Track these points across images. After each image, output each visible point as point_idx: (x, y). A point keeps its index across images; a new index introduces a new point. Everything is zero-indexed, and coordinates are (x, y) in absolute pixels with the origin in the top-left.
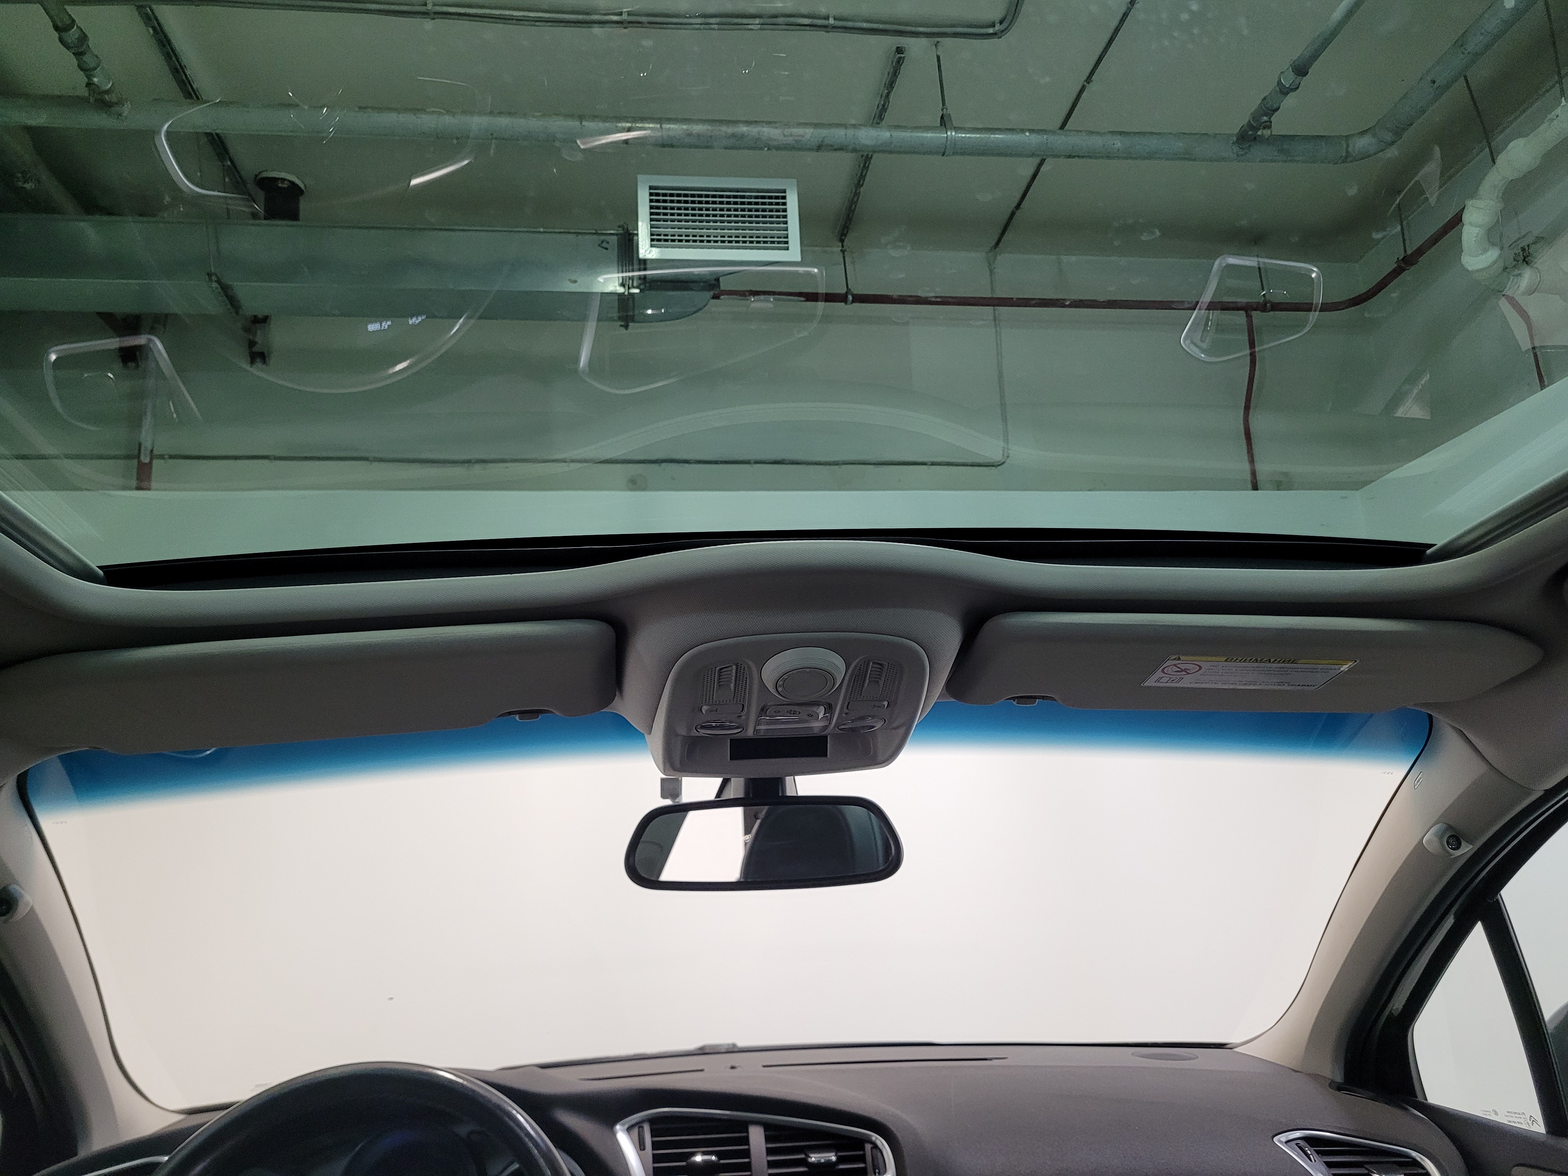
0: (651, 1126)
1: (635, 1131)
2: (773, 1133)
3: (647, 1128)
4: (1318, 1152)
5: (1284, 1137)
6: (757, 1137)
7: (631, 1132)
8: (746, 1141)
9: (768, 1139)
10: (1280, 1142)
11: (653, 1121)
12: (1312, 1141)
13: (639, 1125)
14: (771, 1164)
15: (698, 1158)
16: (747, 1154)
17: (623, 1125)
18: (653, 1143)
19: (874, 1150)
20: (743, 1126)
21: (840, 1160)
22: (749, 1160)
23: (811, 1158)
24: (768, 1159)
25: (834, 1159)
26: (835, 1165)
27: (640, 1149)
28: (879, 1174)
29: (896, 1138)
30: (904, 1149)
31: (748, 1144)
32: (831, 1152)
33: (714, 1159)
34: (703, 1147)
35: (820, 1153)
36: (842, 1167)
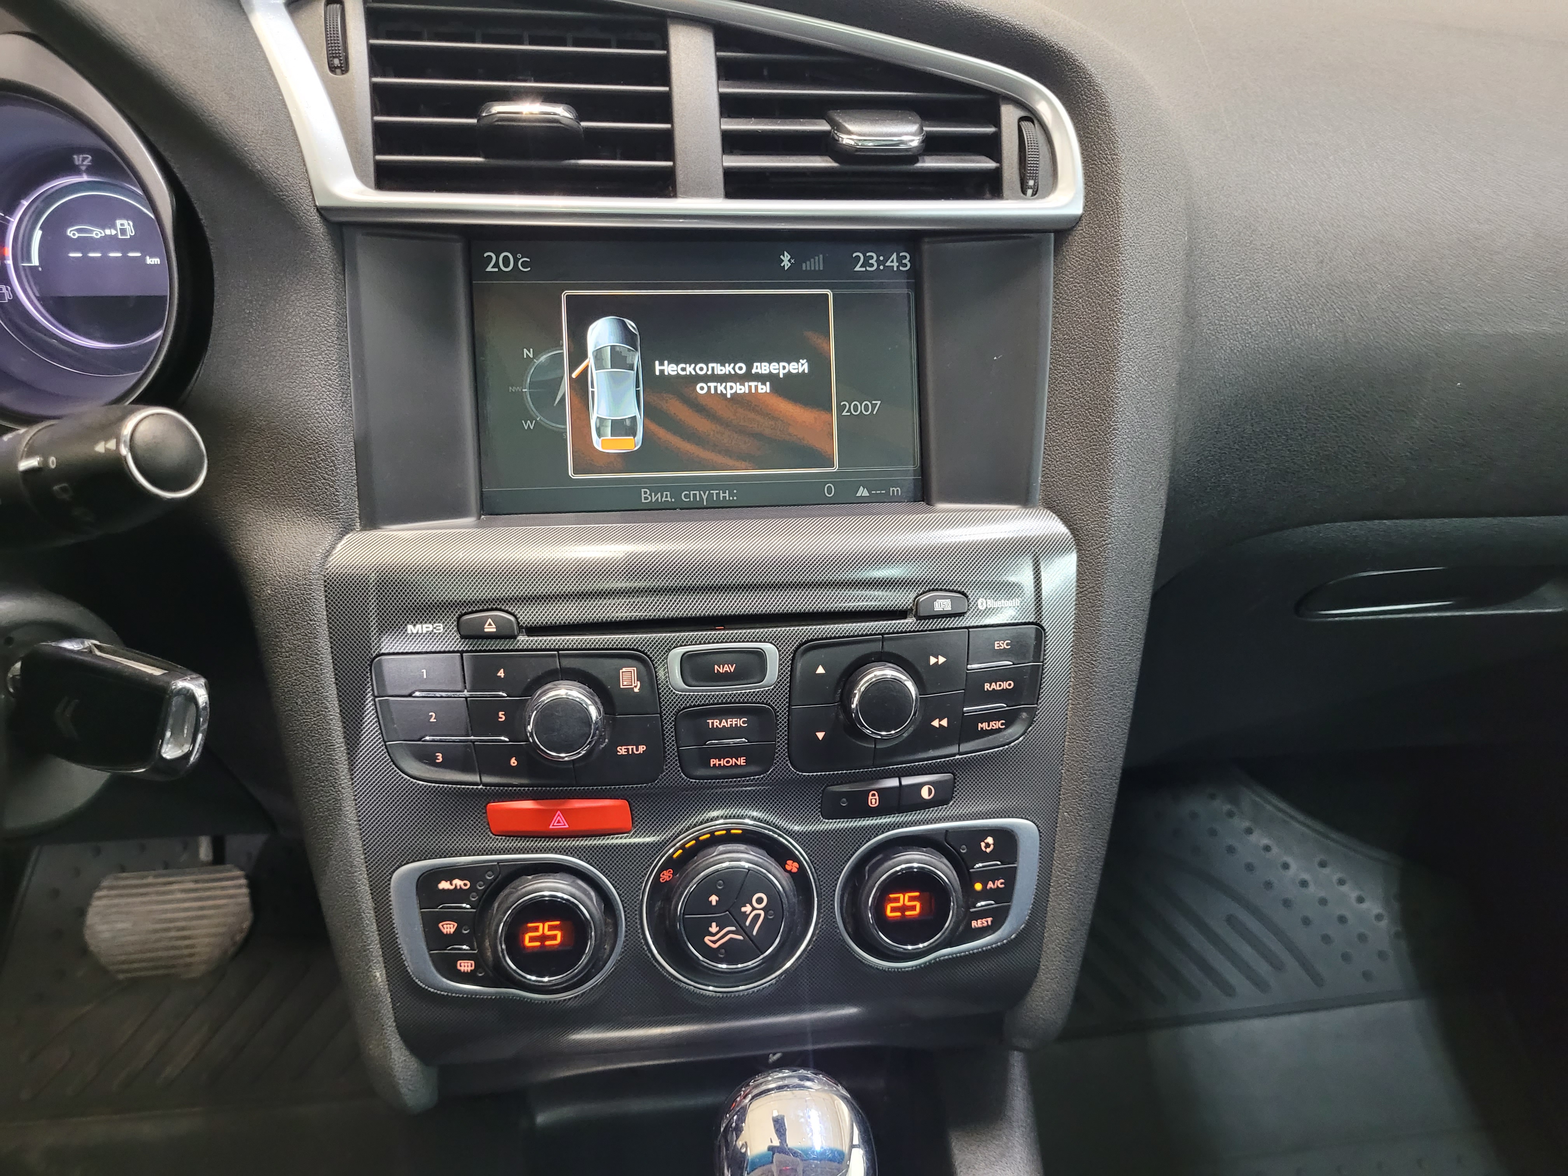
1: (317, 8)
2: (742, 53)
6: (692, 61)
7: (300, 12)
8: (659, 70)
9: (727, 70)
14: (733, 143)
15: (513, 112)
16: (661, 108)
18: (376, 54)
19: (1027, 124)
20: (655, 27)
21: (932, 144)
22: (668, 126)
23: (849, 133)
24: (725, 127)
25: (915, 142)
26: (912, 157)
27: (332, 69)
28: (1034, 194)
29: (1098, 95)
30: (1118, 129)
31: (666, 80)
32: (904, 120)
33: (562, 112)
34: (536, 81)
35: (874, 121)
36: (930, 163)
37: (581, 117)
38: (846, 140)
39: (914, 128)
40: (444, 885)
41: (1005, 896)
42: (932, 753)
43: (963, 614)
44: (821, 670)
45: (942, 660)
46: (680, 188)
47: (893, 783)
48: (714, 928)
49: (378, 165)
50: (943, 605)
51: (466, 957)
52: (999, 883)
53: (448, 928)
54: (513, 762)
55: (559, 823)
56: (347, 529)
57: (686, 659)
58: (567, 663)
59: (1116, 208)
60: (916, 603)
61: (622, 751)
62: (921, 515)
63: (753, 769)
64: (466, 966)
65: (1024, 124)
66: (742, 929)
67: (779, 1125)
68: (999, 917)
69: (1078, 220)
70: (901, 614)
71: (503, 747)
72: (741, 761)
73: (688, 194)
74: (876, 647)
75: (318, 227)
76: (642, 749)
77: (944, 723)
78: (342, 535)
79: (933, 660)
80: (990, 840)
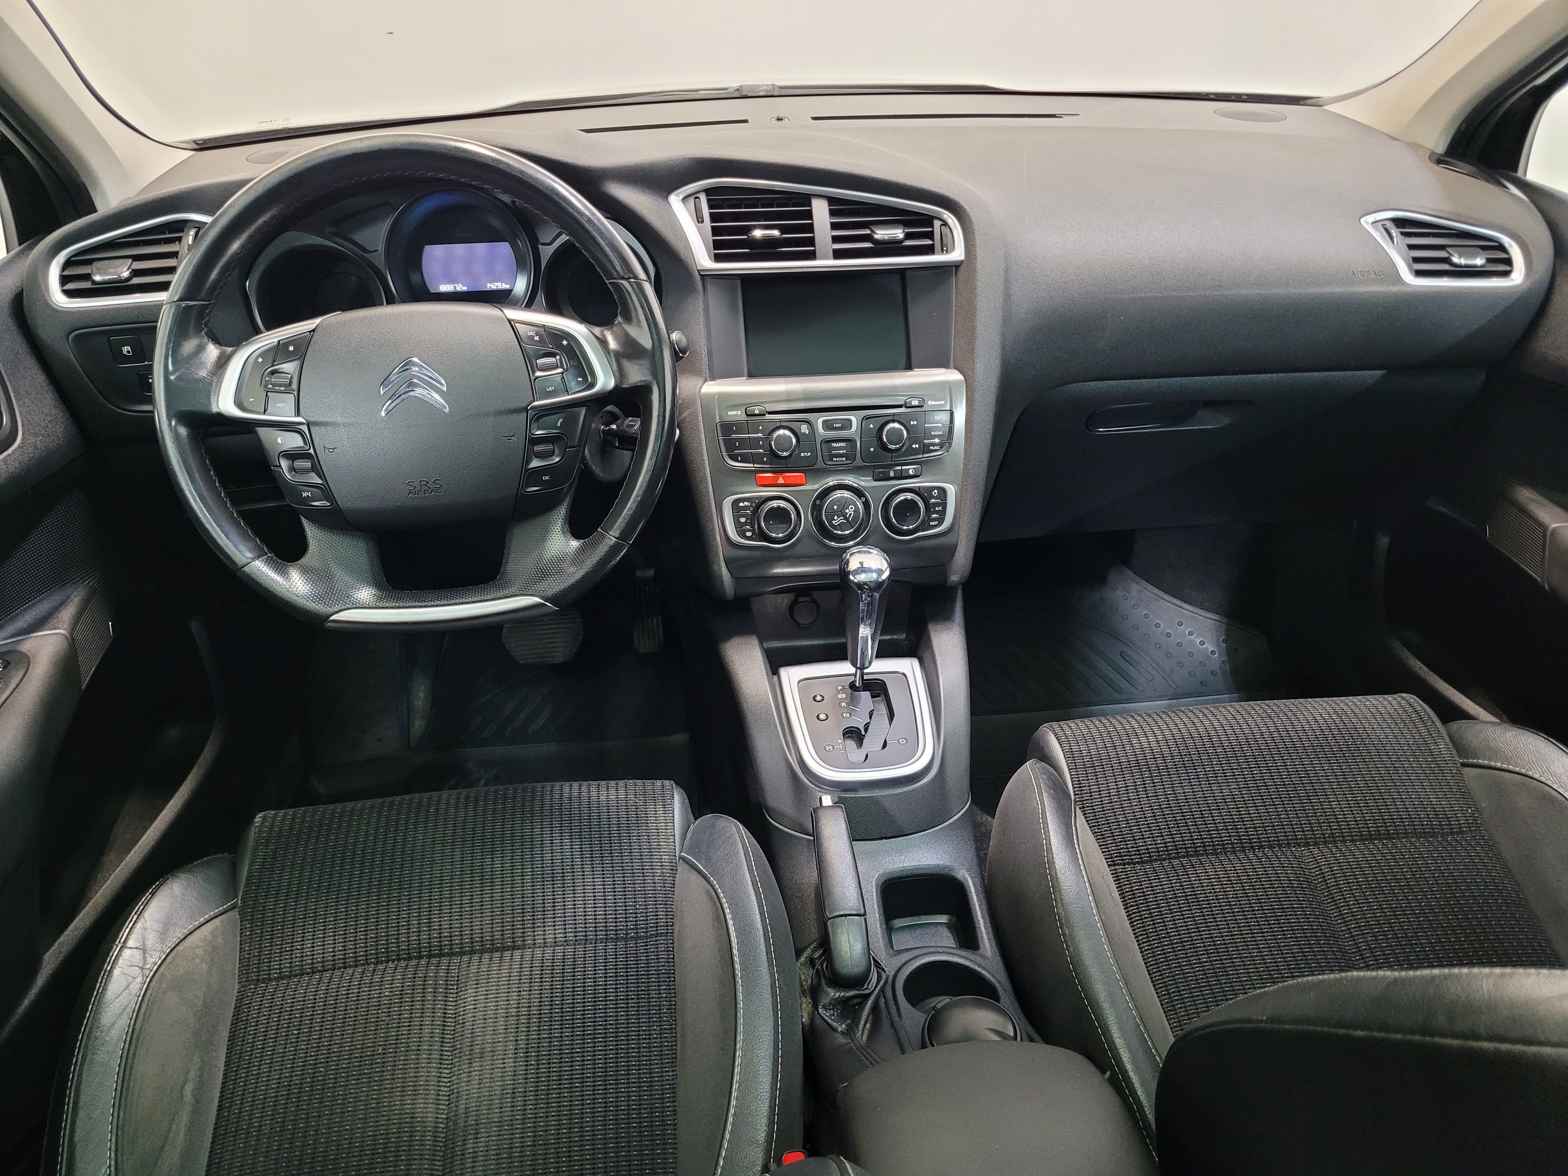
0: (707, 195)
1: (692, 201)
2: (838, 207)
3: (703, 198)
4: (1403, 234)
5: (1371, 218)
6: (820, 211)
7: (687, 203)
8: (809, 215)
9: (833, 213)
10: (1367, 223)
11: (708, 191)
12: (1399, 222)
13: (695, 195)
14: (836, 239)
15: (758, 233)
16: (810, 228)
17: (677, 195)
18: (712, 215)
19: (943, 227)
20: (806, 199)
21: (908, 236)
22: (812, 235)
23: (877, 234)
24: (833, 234)
25: (901, 236)
26: (901, 241)
27: (698, 222)
28: (947, 252)
29: (968, 216)
30: (976, 228)
31: (811, 218)
32: (897, 228)
33: (776, 233)
34: (764, 221)
35: (886, 229)
36: (908, 243)
37: (782, 233)
38: (876, 236)
39: (901, 231)
40: (741, 504)
41: (943, 513)
42: (913, 457)
43: (922, 406)
44: (871, 426)
45: (915, 423)
46: (817, 257)
47: (899, 468)
48: (836, 518)
49: (715, 255)
50: (915, 402)
51: (749, 531)
52: (940, 508)
53: (743, 520)
54: (765, 459)
55: (781, 481)
56: (706, 381)
57: (824, 422)
58: (782, 424)
59: (975, 258)
60: (906, 403)
61: (802, 455)
62: (910, 373)
63: (848, 462)
64: (749, 534)
65: (942, 227)
66: (846, 518)
67: (861, 563)
68: (941, 521)
69: (962, 262)
70: (900, 406)
71: (760, 454)
72: (844, 459)
73: (821, 258)
74: (891, 418)
75: (698, 277)
76: (809, 454)
77: (917, 446)
78: (705, 382)
79: (912, 423)
80: (936, 491)
